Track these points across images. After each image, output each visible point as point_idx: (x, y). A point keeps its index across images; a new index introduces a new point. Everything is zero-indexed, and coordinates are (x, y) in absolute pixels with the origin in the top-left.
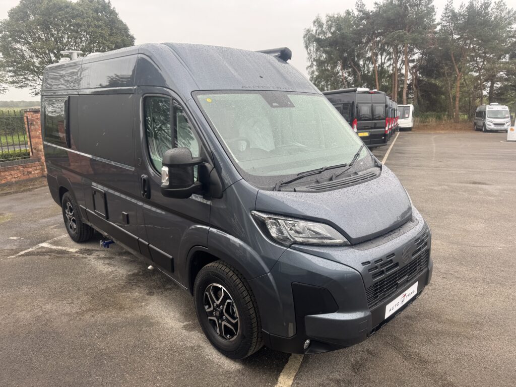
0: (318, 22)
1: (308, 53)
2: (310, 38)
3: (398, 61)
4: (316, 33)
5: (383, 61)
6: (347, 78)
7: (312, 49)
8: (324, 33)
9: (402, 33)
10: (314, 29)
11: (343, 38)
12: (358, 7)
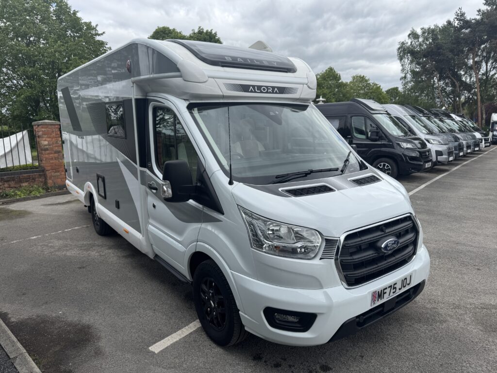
0: (414, 35)
1: (402, 65)
2: (404, 51)
4: (411, 44)
10: (409, 42)
11: (439, 49)
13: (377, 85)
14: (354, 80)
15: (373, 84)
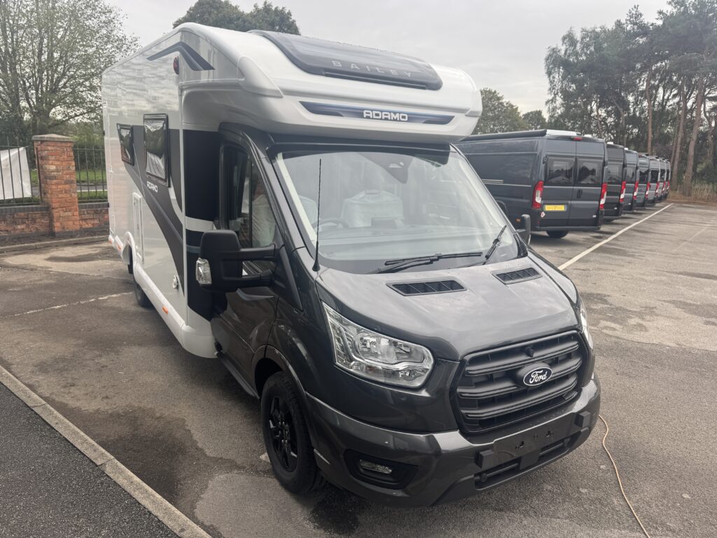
0: (569, 39)
1: (551, 82)
2: (555, 62)
3: (689, 99)
4: (565, 53)
5: (666, 97)
6: (607, 120)
7: (557, 77)
8: (576, 54)
9: (696, 58)
10: (562, 48)
11: (603, 63)
12: (631, 17)
13: (512, 106)
15: (507, 103)
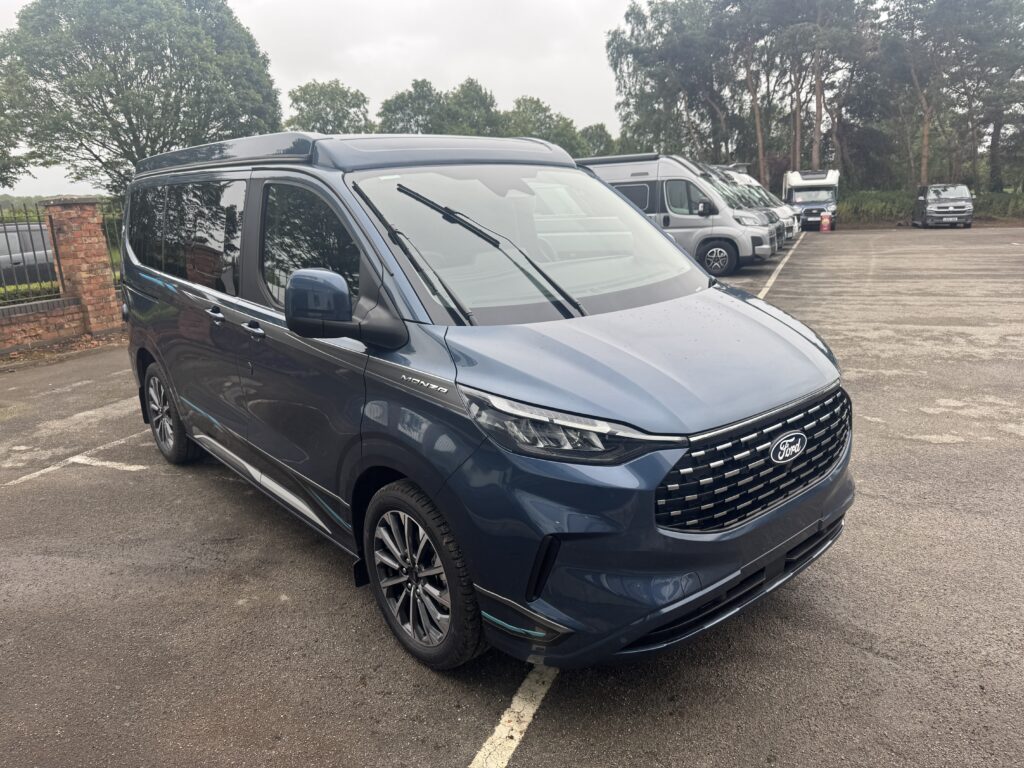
0: (634, 15)
1: (619, 78)
2: (618, 48)
3: (802, 88)
4: (632, 36)
6: (698, 125)
7: (625, 68)
8: (650, 37)
9: (810, 27)
10: (627, 28)
11: (688, 46)
13: (564, 119)
14: (519, 107)
15: (557, 116)
